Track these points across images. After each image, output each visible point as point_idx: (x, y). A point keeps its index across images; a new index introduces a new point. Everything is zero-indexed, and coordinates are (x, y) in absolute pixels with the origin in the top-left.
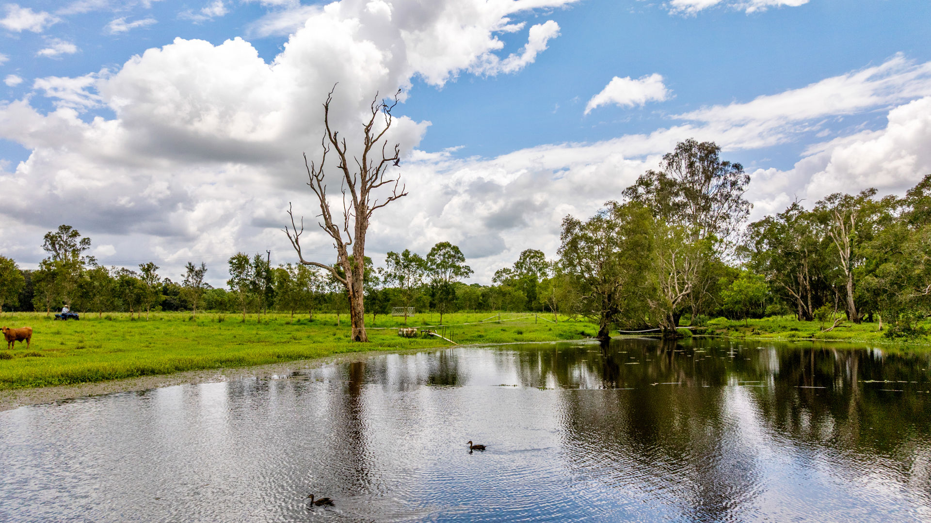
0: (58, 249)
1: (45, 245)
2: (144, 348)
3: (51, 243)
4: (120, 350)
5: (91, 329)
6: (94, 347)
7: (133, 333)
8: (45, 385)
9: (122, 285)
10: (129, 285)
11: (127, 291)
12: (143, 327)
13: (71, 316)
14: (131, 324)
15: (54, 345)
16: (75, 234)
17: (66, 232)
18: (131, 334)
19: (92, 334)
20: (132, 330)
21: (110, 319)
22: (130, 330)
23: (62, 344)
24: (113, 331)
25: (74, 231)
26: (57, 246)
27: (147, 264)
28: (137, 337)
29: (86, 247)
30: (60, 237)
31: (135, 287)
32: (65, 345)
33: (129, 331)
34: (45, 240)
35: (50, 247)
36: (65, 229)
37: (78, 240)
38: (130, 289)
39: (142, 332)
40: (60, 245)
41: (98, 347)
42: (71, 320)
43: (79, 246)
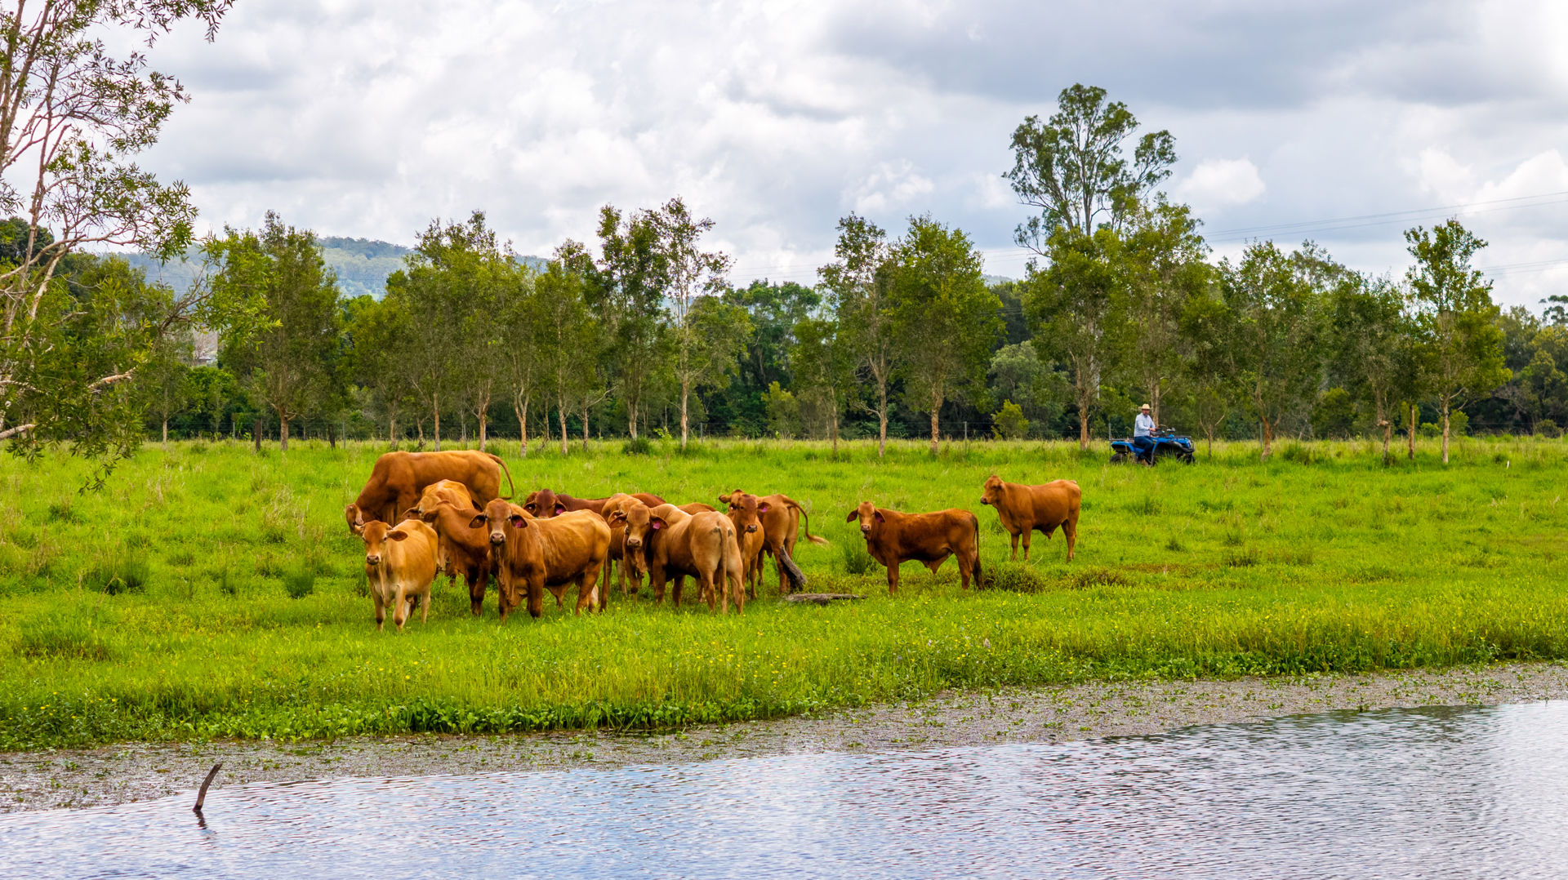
0: (1060, 184)
1: (1014, 173)
2: (1465, 569)
3: (1038, 163)
4: (1386, 574)
5: (1256, 496)
6: (1287, 560)
7: (1411, 514)
8: (1199, 676)
9: (1341, 323)
10: (1369, 321)
11: (1365, 344)
12: (1439, 489)
13: (1166, 448)
14: (1390, 479)
15: (1149, 551)
16: (1118, 121)
17: (1086, 115)
18: (1403, 516)
19: (1260, 514)
20: (1404, 501)
21: (1305, 459)
22: (1394, 500)
23: (1173, 547)
24: (1336, 505)
25: (1112, 107)
26: (1059, 174)
27: (1438, 229)
28: (1427, 530)
29: (1157, 168)
30: (1066, 134)
31: (1394, 329)
32: (1185, 550)
33: (1393, 504)
34: (1014, 153)
35: (1034, 180)
36: (1083, 101)
37: (1128, 143)
38: (1373, 334)
39: (1443, 510)
40: (1070, 168)
41: (1300, 562)
42: (1170, 462)
43: (1134, 170)
